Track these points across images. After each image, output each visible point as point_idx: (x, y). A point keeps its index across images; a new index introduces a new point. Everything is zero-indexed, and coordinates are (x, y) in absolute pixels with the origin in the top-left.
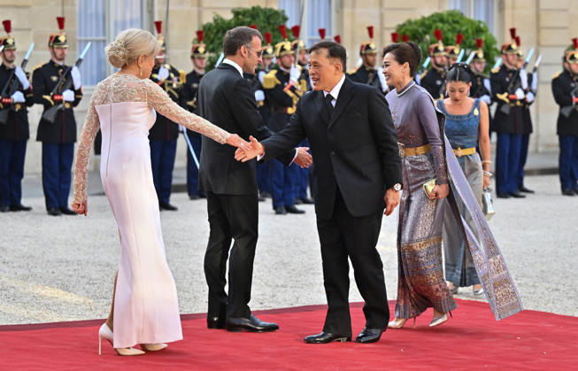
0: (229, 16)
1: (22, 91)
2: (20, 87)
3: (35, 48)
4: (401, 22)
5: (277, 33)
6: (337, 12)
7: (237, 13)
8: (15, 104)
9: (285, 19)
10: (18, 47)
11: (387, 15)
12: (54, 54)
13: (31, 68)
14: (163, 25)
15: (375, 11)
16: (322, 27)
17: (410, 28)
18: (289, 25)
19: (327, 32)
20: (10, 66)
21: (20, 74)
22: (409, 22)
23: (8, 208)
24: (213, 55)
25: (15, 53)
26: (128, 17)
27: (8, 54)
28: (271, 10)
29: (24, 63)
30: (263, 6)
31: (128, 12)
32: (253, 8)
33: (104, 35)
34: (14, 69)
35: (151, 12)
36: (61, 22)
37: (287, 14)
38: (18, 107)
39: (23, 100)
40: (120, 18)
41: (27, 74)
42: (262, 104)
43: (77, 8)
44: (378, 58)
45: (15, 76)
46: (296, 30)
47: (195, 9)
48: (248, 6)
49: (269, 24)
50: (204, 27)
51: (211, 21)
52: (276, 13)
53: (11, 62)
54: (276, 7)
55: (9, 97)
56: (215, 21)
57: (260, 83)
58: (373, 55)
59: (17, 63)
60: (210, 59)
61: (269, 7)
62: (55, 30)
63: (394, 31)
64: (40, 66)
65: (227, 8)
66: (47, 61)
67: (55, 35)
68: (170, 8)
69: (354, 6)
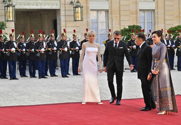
0: (127, 27)
1: (78, 47)
2: (78, 46)
3: (81, 36)
4: (170, 28)
5: (139, 31)
6: (154, 26)
7: (129, 27)
8: (76, 50)
9: (141, 28)
10: (77, 36)
11: (166, 26)
12: (86, 37)
13: (80, 41)
14: (111, 30)
15: (163, 25)
16: (150, 29)
17: (172, 29)
18: (142, 29)
19: (151, 31)
20: (75, 41)
21: (78, 43)
22: (172, 28)
23: (75, 74)
24: (124, 37)
25: (76, 38)
26: (103, 28)
27: (75, 38)
28: (138, 26)
29: (79, 40)
30: (135, 25)
31: (103, 27)
32: (133, 25)
33: (97, 33)
34: (76, 42)
35: (108, 27)
36: (87, 30)
37: (142, 27)
38: (77, 51)
39: (78, 49)
40: (101, 29)
41: (79, 42)
42: (135, 48)
43: (91, 26)
44: (164, 37)
45: (76, 43)
46: (143, 31)
47: (119, 26)
48: (132, 25)
49: (137, 29)
50: (121, 30)
51: (123, 29)
52: (139, 26)
53: (76, 40)
54: (139, 25)
55: (75, 48)
56: (124, 29)
57: (135, 43)
58: (163, 36)
59: (77, 40)
60: (123, 38)
61: (137, 25)
62: (86, 32)
63: (168, 30)
64: (82, 40)
65: (127, 26)
66: (84, 39)
67: (86, 33)
68: (113, 26)
69: (158, 24)
